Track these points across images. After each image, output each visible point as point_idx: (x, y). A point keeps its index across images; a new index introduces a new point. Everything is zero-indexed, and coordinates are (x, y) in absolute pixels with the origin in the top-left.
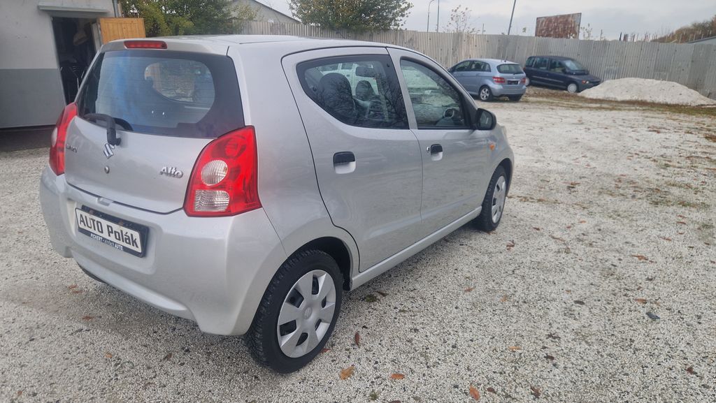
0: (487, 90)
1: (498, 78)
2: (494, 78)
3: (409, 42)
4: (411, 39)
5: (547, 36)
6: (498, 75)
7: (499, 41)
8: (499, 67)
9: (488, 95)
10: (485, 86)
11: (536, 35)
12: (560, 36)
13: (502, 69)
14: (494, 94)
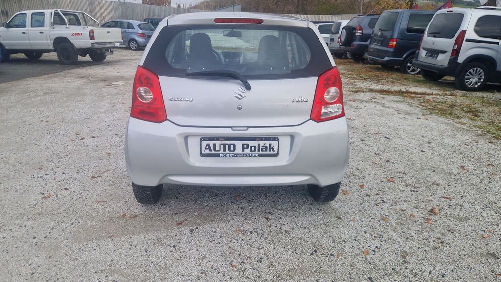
0: (134, 42)
1: (141, 34)
2: (138, 33)
3: (54, 4)
4: (55, 2)
5: (151, 4)
6: (140, 31)
7: (121, 6)
8: (139, 26)
9: (136, 46)
10: (133, 40)
11: (143, 3)
12: (159, 4)
13: (142, 26)
14: (140, 45)
